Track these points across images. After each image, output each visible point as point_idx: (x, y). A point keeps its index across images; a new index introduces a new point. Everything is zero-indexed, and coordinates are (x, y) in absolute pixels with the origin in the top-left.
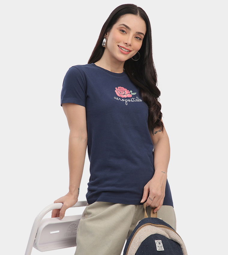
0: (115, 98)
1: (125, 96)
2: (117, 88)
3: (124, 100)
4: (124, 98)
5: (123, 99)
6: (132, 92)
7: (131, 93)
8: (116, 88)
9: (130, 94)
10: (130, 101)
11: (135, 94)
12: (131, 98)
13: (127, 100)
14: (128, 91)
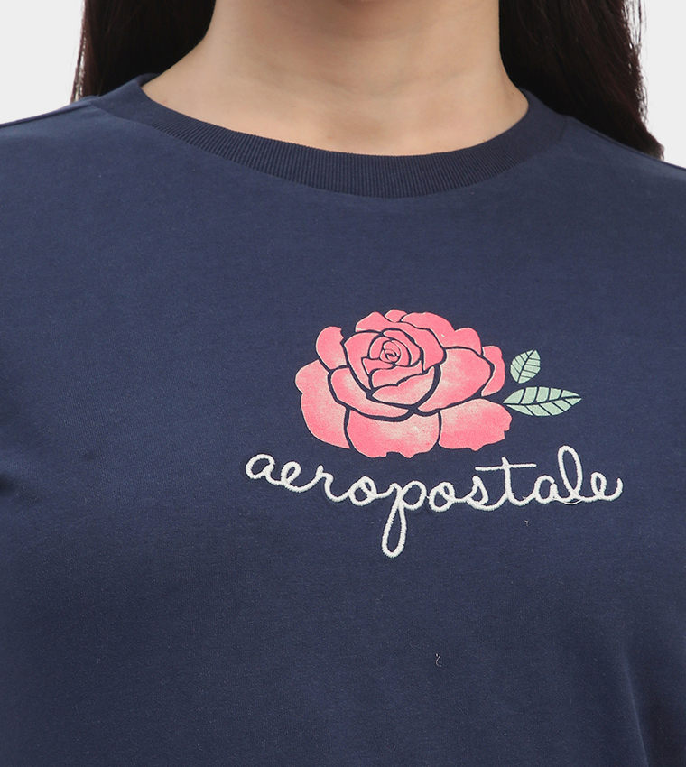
0: (259, 467)
1: (415, 437)
2: (348, 332)
3: (372, 495)
4: (391, 468)
5: (361, 483)
6: (534, 369)
7: (511, 386)
8: (328, 337)
9: (498, 398)
10: (451, 499)
11: (552, 402)
12: (491, 453)
14: (493, 352)
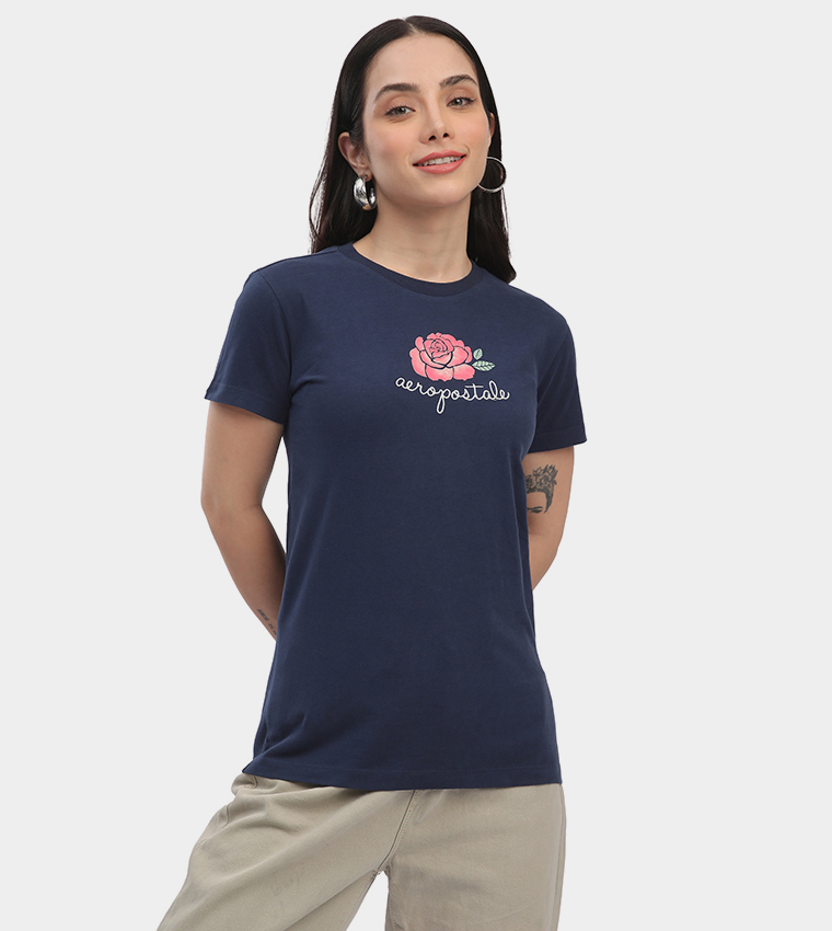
0: (400, 382)
1: (446, 375)
2: (425, 339)
3: (434, 393)
4: (440, 384)
5: (431, 389)
6: (480, 355)
7: (474, 360)
8: (419, 340)
9: (470, 364)
10: (458, 396)
11: (486, 366)
12: (469, 382)
13: (446, 394)
14: (468, 349)
